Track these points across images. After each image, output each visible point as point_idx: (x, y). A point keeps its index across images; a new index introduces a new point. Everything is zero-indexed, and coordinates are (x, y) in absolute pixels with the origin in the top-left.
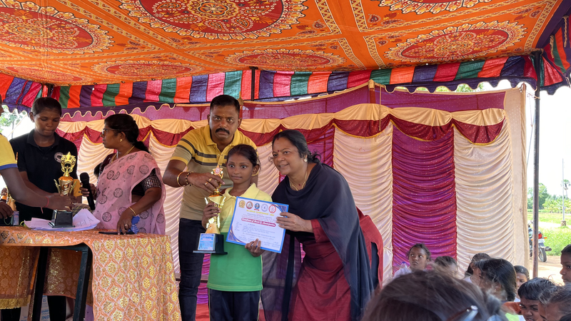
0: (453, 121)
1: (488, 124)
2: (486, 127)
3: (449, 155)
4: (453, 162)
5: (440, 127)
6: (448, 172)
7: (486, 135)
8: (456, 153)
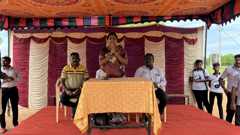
0: (184, 37)
1: (194, 39)
2: (193, 40)
3: (183, 48)
4: (184, 51)
5: (180, 39)
6: (182, 54)
7: (193, 42)
8: (185, 48)
